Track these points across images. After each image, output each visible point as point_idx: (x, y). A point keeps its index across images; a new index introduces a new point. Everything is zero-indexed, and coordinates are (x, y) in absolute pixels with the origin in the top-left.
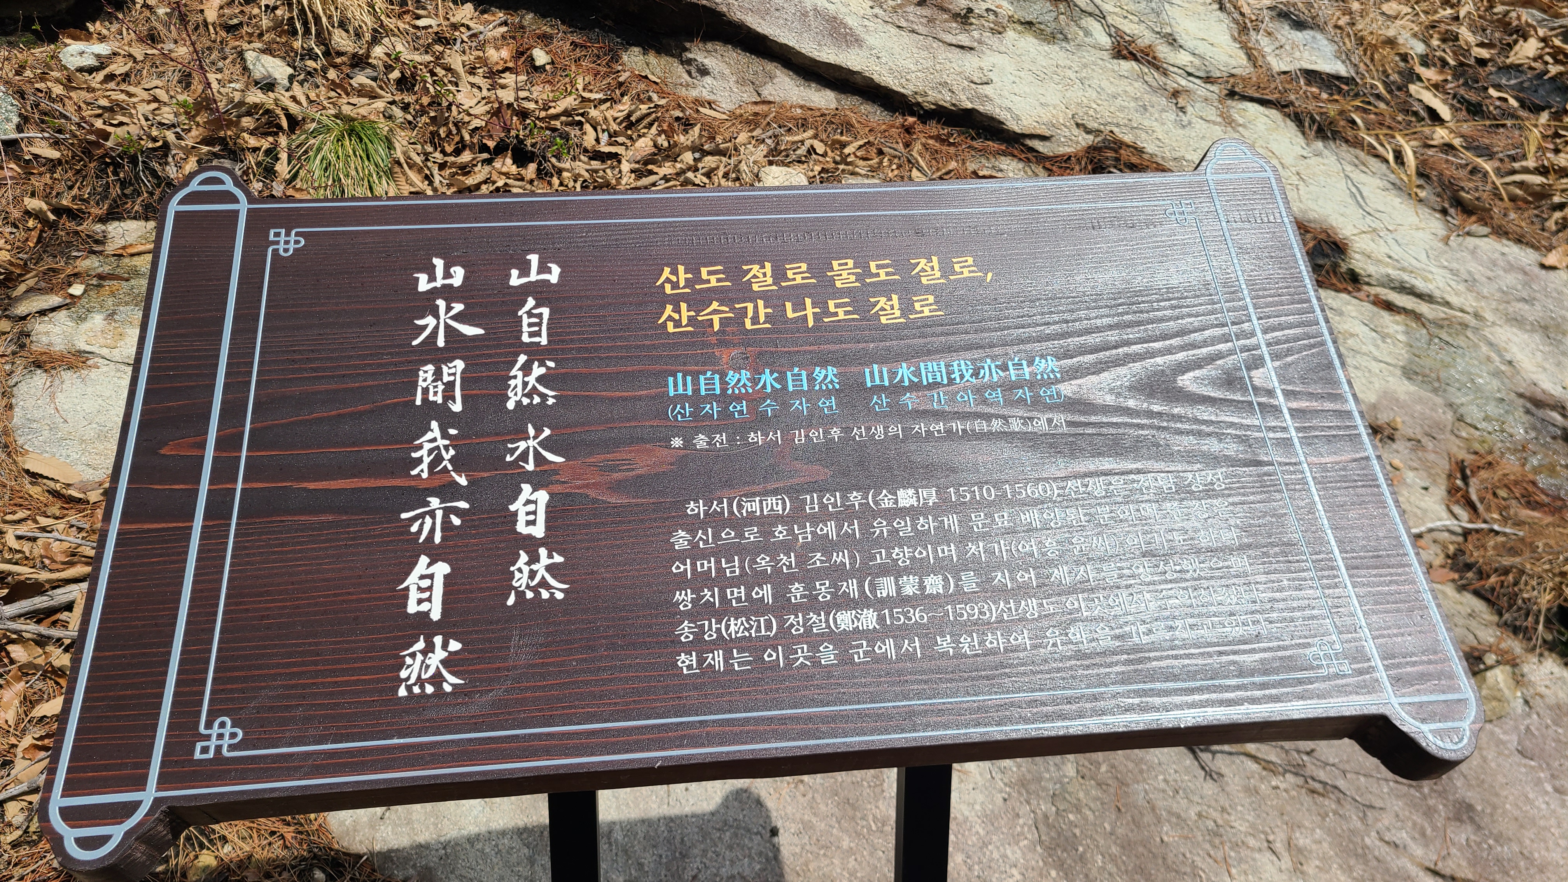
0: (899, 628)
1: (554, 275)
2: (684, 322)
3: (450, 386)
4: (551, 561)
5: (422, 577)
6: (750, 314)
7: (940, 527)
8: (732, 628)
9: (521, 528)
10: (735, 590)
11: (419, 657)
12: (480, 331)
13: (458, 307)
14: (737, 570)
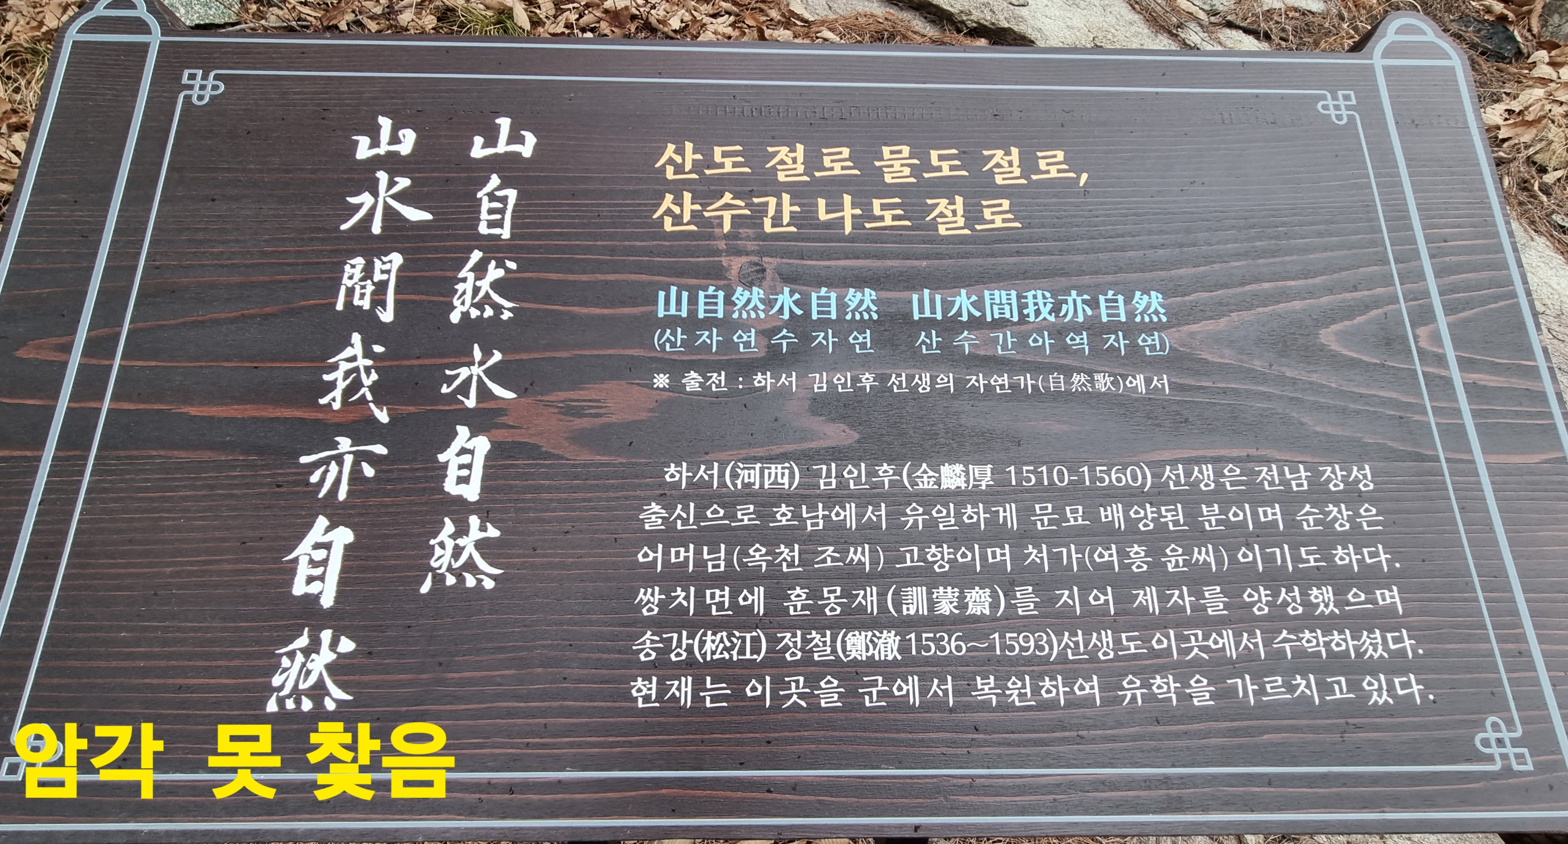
0: (928, 662)
1: (527, 148)
2: (687, 217)
3: (381, 287)
4: (483, 535)
5: (317, 546)
6: (771, 212)
7: (993, 521)
8: (709, 647)
9: (451, 486)
10: (718, 592)
11: (300, 658)
12: (428, 216)
13: (403, 183)
14: (723, 564)
